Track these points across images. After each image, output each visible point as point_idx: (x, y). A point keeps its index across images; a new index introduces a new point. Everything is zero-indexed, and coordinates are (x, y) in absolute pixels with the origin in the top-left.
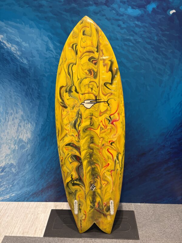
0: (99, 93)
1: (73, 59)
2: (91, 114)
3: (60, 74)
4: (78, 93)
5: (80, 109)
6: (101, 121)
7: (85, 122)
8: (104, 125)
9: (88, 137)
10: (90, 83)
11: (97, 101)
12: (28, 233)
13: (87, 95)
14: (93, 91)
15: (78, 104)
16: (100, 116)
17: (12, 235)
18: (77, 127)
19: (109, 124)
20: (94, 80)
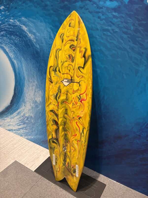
0: (74, 75)
1: (60, 46)
2: (67, 91)
3: (51, 57)
4: (60, 72)
5: (60, 85)
6: (74, 98)
7: (63, 96)
8: (75, 101)
9: (64, 108)
10: (69, 66)
11: (72, 81)
12: (28, 164)
13: (65, 75)
14: (70, 73)
15: (60, 81)
16: (73, 93)
17: (20, 162)
18: (57, 99)
19: (79, 101)
20: (71, 63)
